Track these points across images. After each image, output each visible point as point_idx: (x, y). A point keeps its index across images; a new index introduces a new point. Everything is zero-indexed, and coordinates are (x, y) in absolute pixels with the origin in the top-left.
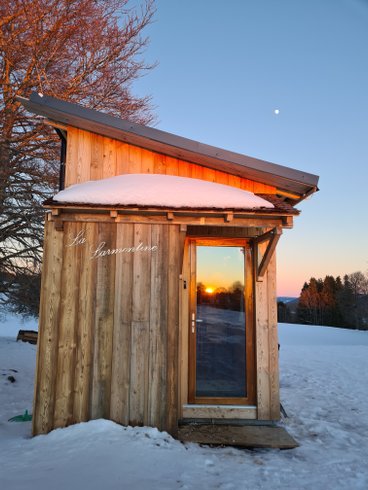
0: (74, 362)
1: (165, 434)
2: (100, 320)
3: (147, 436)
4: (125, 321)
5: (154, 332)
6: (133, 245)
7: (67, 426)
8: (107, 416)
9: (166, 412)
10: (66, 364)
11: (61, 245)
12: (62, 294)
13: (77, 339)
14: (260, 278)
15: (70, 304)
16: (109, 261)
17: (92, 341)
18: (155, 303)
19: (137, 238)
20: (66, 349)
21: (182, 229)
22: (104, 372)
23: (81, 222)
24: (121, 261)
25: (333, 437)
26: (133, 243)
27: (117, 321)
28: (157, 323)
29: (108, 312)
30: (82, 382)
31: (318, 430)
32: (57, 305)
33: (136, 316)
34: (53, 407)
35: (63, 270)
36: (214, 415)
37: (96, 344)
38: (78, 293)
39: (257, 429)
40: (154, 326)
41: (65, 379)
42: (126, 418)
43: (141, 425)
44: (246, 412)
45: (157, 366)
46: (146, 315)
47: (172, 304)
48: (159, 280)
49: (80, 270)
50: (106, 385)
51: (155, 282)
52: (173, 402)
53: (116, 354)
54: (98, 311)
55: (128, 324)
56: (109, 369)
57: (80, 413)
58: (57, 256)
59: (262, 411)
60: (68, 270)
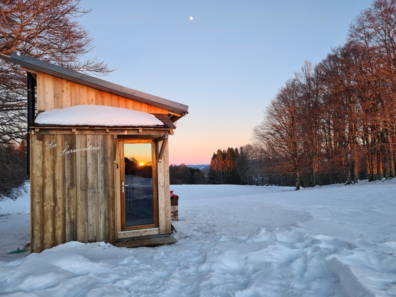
0: (54, 213)
1: (108, 244)
2: (68, 189)
3: (99, 245)
4: (83, 189)
5: (101, 194)
6: (86, 147)
7: (51, 247)
8: (75, 239)
9: (109, 234)
10: (49, 215)
11: (41, 148)
12: (44, 176)
13: (55, 200)
14: (160, 160)
15: (49, 182)
16: (72, 157)
17: (64, 201)
18: (100, 178)
19: (89, 143)
20: (48, 206)
21: (115, 137)
22: (72, 217)
23: (53, 135)
24: (79, 156)
26: (86, 145)
27: (79, 189)
28: (102, 189)
29: (73, 185)
30: (59, 223)
32: (41, 183)
33: (90, 185)
34: (42, 238)
35: (43, 163)
36: (136, 235)
37: (67, 202)
38: (54, 176)
39: (159, 239)
40: (100, 190)
41: (49, 223)
42: (87, 239)
43: (95, 241)
44: (153, 231)
45: (103, 211)
46: (96, 185)
47: (110, 178)
48: (102, 165)
49: (54, 162)
50: (74, 223)
51: (100, 166)
52: (112, 228)
53: (79, 207)
54: (67, 184)
55: (85, 189)
56: (75, 215)
57: (59, 240)
58: (39, 155)
59: (162, 230)
60: (46, 163)
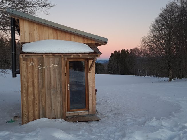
0: (34, 102)
1: (63, 120)
2: (41, 89)
3: (58, 121)
4: (49, 89)
5: (58, 92)
6: (50, 65)
7: (33, 121)
8: (45, 117)
9: (63, 114)
10: (31, 103)
11: (26, 66)
12: (28, 82)
13: (34, 95)
15: (30, 84)
16: (42, 71)
17: (39, 96)
18: (58, 83)
19: (51, 62)
20: (31, 98)
21: (66, 59)
22: (43, 105)
23: (32, 58)
24: (46, 70)
25: (110, 116)
27: (46, 89)
28: (59, 89)
29: (43, 87)
30: (36, 108)
31: (106, 115)
32: (27, 85)
33: (52, 87)
34: (28, 116)
35: (27, 74)
36: (76, 114)
37: (40, 96)
38: (33, 81)
39: (89, 117)
40: (58, 90)
41: (31, 108)
42: (51, 117)
43: (56, 118)
45: (59, 102)
46: (55, 87)
47: (63, 83)
48: (59, 76)
49: (33, 74)
50: (44, 108)
51: (58, 76)
52: (65, 111)
53: (47, 99)
54: (40, 86)
55: (50, 89)
56: (45, 103)
57: (37, 117)
58: (25, 70)
59: (90, 112)
60: (29, 74)
